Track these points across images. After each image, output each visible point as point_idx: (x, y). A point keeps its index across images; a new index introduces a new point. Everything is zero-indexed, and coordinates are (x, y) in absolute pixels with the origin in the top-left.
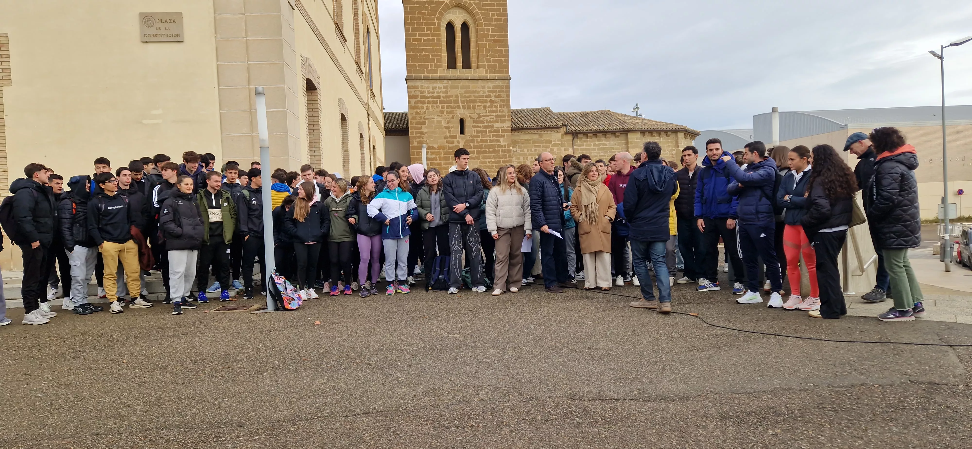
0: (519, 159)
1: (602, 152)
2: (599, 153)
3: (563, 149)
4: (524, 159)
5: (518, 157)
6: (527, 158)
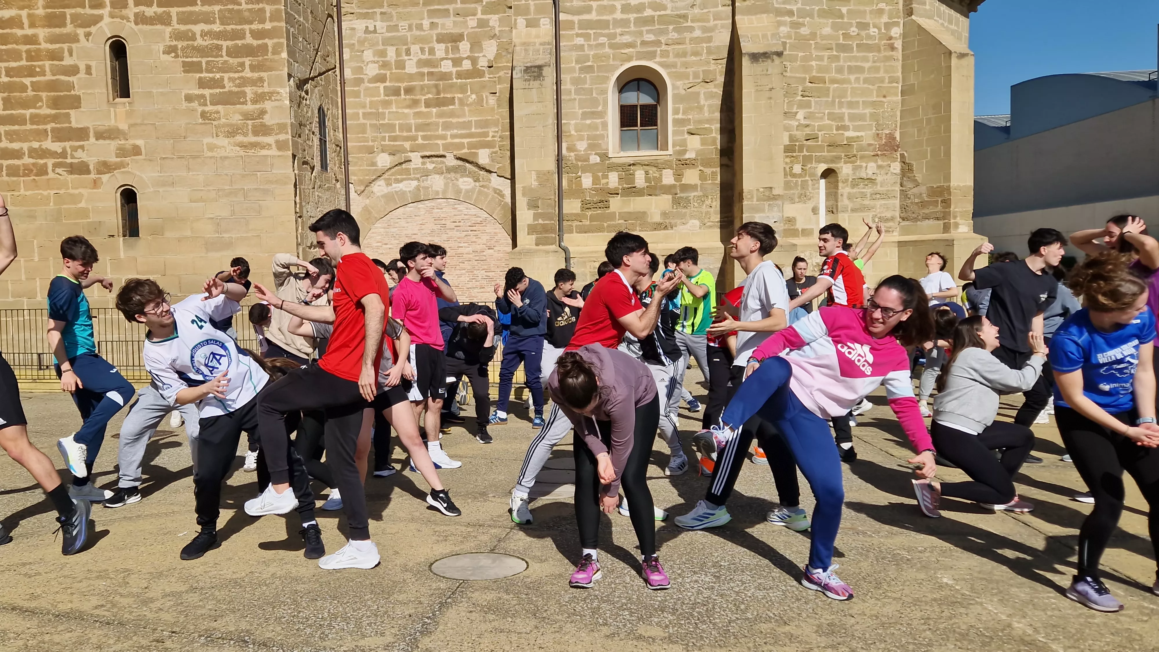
0: (383, 53)
1: (648, 32)
2: (641, 33)
3: (521, 21)
4: (398, 53)
5: (381, 47)
6: (408, 52)
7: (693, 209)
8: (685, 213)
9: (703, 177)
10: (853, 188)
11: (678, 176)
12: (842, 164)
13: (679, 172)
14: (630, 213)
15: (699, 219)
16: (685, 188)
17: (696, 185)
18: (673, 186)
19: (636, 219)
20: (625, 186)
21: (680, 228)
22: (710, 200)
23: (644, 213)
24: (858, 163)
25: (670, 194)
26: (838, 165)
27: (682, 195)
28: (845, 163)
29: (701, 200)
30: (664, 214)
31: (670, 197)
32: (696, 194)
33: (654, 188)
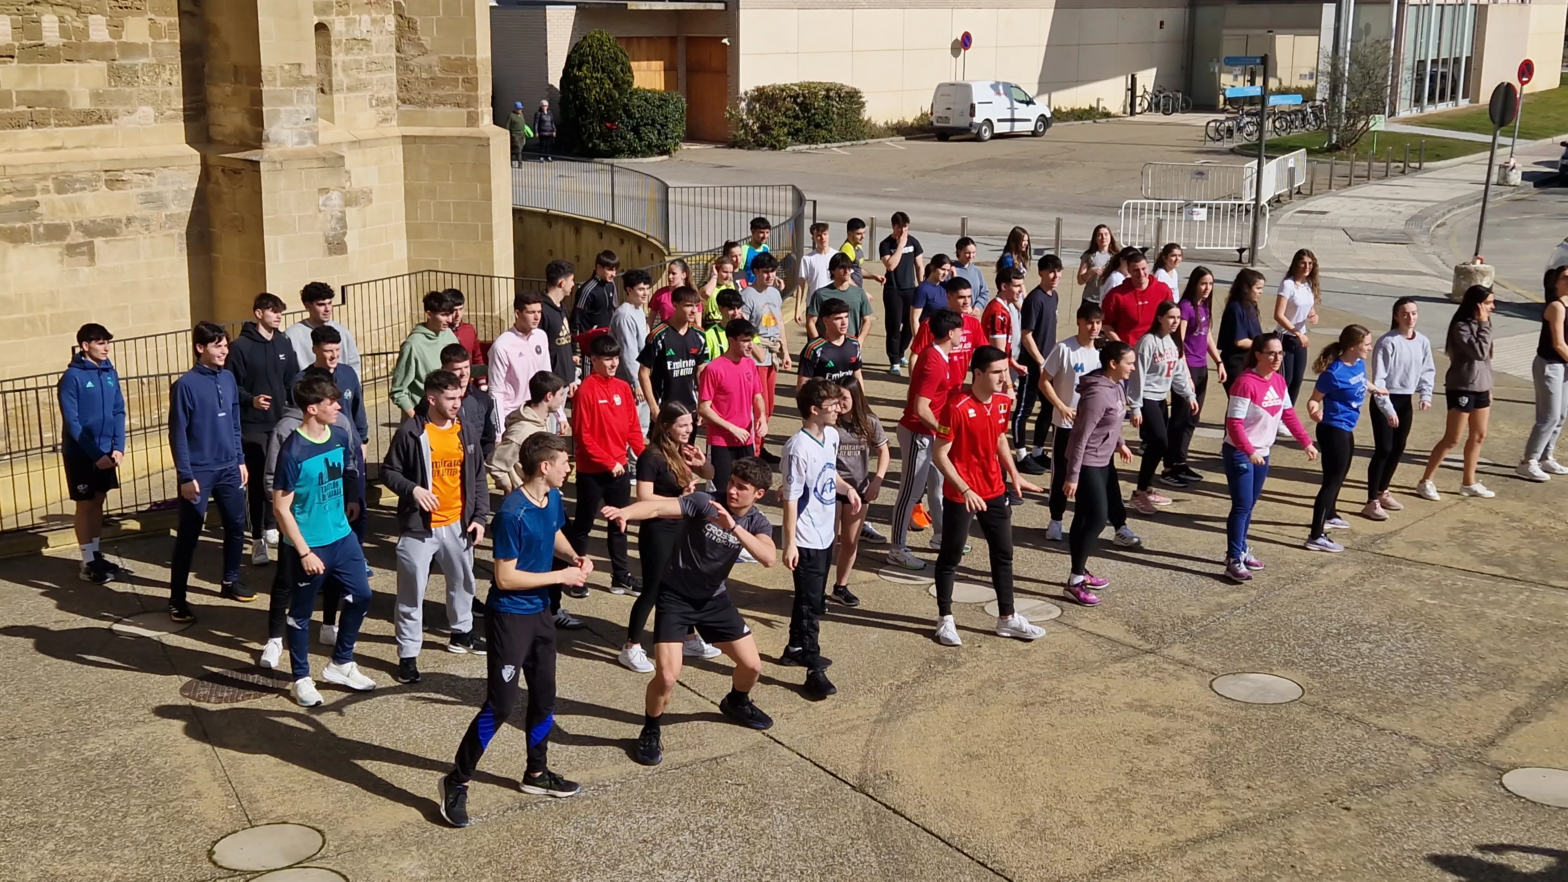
7: (143, 87)
8: (131, 92)
9: (154, 30)
10: (347, 54)
11: (116, 28)
12: (333, 17)
13: (116, 21)
14: (36, 92)
15: (153, 104)
16: (129, 49)
17: (145, 46)
18: (107, 46)
19: (49, 104)
20: (25, 42)
21: (124, 120)
22: (168, 72)
23: (62, 93)
24: (351, 16)
25: (104, 59)
26: (329, 18)
27: (123, 62)
28: (337, 15)
29: (155, 70)
30: (96, 96)
31: (104, 65)
32: (145, 60)
33: (76, 47)
